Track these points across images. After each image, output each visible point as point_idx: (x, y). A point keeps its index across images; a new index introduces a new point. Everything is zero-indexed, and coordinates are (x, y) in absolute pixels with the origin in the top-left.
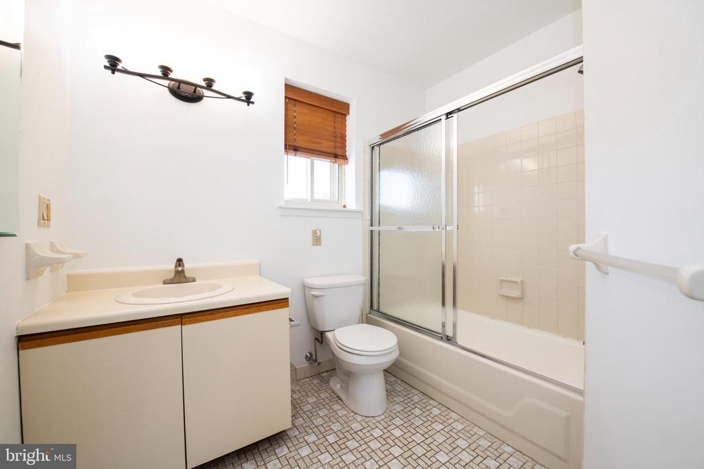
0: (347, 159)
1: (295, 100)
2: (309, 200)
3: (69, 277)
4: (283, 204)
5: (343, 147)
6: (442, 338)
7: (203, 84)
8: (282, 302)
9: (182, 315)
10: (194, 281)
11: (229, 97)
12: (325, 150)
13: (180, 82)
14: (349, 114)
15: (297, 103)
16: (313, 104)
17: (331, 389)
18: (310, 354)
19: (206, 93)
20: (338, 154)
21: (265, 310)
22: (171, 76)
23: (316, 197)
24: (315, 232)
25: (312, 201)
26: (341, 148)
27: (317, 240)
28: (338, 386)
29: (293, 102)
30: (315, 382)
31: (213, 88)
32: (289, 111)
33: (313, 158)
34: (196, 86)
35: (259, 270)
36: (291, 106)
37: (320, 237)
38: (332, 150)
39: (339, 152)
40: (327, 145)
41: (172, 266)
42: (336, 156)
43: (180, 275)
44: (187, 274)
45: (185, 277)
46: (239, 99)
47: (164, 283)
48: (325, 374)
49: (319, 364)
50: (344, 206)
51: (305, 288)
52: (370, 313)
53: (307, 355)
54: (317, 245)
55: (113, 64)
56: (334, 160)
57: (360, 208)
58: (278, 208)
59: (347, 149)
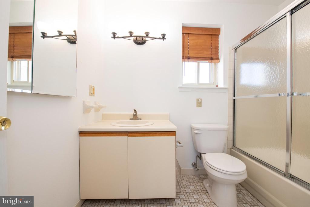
0: (219, 60)
1: (189, 34)
2: (197, 84)
3: (103, 115)
4: (181, 86)
5: (217, 53)
6: (285, 175)
7: (145, 35)
8: (172, 133)
9: (128, 132)
10: (141, 119)
11: (155, 38)
12: (205, 56)
13: (136, 37)
14: (220, 34)
15: (189, 35)
16: (199, 33)
17: (204, 185)
18: (194, 163)
19: (147, 39)
20: (213, 57)
21: (163, 136)
22: (133, 35)
23: (200, 82)
24: (198, 100)
25: (198, 84)
26: (215, 54)
27: (199, 104)
28: (208, 185)
29: (188, 35)
30: (196, 178)
31: (149, 36)
32: (185, 40)
33: (199, 61)
34: (142, 37)
35: (169, 117)
36: (186, 37)
37: (201, 103)
38: (210, 56)
39: (214, 56)
40: (207, 54)
41: (133, 113)
42: (212, 59)
43: (135, 117)
44: (138, 116)
45: (137, 118)
46: (160, 38)
47: (130, 120)
48: (202, 176)
49: (198, 170)
50: (217, 86)
51: (192, 129)
52: (233, 149)
53: (192, 163)
54: (199, 107)
55: (114, 36)
56: (210, 61)
57: (227, 86)
58: (179, 88)
59: (219, 54)
